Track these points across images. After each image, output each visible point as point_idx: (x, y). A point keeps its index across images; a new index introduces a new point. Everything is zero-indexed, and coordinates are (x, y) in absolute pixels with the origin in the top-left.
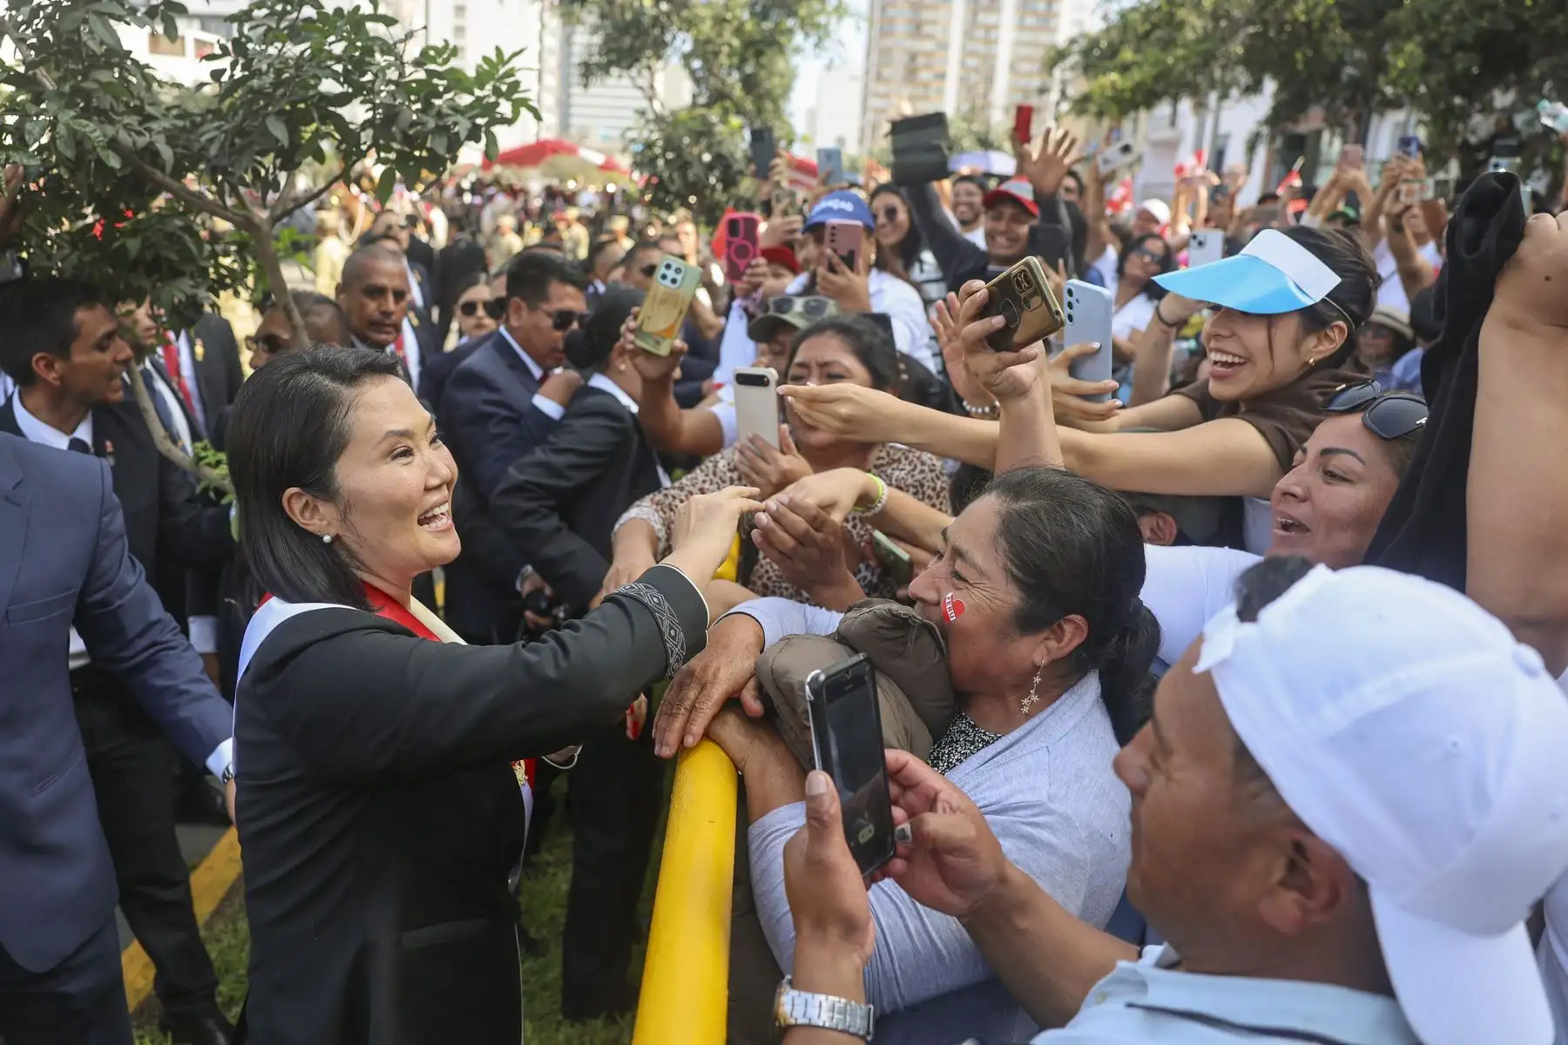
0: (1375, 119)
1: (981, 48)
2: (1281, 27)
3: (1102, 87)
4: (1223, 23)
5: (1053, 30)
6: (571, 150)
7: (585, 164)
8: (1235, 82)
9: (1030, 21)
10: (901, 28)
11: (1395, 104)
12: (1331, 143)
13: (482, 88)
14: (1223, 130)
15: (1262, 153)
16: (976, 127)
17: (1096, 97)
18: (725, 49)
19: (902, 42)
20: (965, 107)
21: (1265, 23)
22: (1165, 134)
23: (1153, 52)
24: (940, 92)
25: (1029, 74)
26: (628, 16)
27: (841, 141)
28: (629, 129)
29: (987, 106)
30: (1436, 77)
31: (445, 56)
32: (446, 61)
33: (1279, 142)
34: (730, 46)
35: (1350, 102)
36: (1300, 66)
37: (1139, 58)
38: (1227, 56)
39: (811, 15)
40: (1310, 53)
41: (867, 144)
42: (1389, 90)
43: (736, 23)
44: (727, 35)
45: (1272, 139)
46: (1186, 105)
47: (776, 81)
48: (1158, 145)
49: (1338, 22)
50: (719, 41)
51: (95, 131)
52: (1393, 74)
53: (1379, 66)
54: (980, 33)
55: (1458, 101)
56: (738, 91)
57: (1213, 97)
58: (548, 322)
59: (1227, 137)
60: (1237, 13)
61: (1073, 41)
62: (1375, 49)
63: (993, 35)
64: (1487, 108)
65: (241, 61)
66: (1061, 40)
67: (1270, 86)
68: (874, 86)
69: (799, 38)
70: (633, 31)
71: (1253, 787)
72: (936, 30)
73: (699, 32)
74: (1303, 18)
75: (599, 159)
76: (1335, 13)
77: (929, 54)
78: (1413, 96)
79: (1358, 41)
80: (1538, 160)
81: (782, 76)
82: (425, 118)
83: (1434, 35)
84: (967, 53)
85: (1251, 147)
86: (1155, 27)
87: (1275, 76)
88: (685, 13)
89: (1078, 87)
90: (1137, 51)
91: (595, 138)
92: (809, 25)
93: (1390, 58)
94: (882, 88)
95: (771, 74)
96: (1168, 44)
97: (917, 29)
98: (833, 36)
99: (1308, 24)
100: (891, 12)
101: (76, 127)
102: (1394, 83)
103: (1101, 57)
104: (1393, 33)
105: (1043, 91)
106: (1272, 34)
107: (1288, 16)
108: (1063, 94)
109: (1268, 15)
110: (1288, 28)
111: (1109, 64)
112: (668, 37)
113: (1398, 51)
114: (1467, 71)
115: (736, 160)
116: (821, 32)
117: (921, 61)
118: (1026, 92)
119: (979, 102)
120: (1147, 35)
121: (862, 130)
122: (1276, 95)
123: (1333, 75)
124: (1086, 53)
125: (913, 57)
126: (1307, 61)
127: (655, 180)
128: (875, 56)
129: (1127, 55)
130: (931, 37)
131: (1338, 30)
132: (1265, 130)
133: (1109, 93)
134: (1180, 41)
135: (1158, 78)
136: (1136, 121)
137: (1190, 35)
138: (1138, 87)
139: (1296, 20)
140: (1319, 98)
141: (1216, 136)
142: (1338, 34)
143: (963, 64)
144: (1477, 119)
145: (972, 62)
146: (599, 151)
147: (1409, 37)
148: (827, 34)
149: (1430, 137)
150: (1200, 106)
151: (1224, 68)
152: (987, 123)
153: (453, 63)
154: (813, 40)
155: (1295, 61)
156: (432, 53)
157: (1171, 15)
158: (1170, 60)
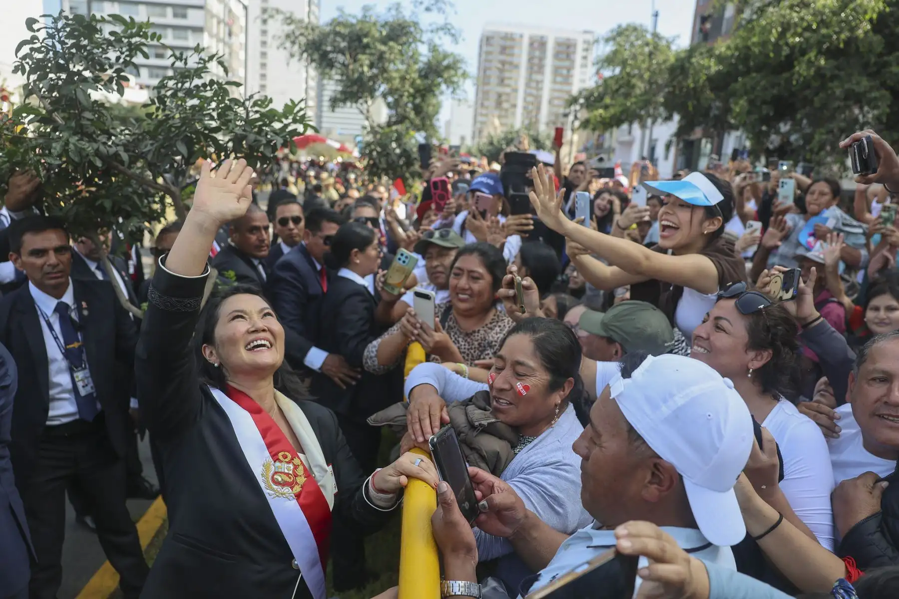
0: (726, 136)
1: (534, 92)
2: (681, 90)
3: (595, 116)
4: (654, 86)
5: (570, 84)
6: (323, 141)
7: (330, 148)
8: (660, 115)
9: (559, 79)
10: (494, 80)
11: (736, 128)
12: (706, 146)
13: (287, 118)
14: (654, 136)
15: (673, 150)
16: (532, 133)
17: (593, 121)
18: (406, 94)
19: (494, 88)
20: (527, 122)
21: (674, 87)
22: (626, 138)
23: (621, 100)
24: (514, 114)
25: (559, 106)
26: (356, 75)
27: (463, 139)
28: (358, 136)
29: (537, 121)
30: (754, 117)
31: (266, 103)
32: (267, 106)
33: (681, 145)
34: (408, 91)
35: (714, 126)
36: (691, 108)
37: (614, 102)
38: (656, 103)
39: (450, 77)
40: (695, 102)
41: (477, 140)
42: (732, 121)
43: (412, 80)
44: (407, 86)
45: (678, 144)
46: (636, 126)
47: (431, 109)
48: (622, 143)
49: (708, 88)
50: (403, 89)
51: (89, 147)
52: (734, 115)
53: (727, 110)
54: (534, 85)
55: (764, 128)
56: (412, 115)
57: (649, 121)
58: (321, 241)
59: (656, 140)
60: (660, 81)
61: (580, 93)
62: (726, 102)
63: (540, 85)
64: (778, 132)
65: (162, 107)
66: (575, 91)
67: (676, 117)
68: (479, 110)
69: (443, 87)
70: (359, 83)
71: (637, 444)
72: (512, 82)
73: (392, 84)
74: (692, 85)
75: (337, 145)
76: (707, 83)
77: (508, 94)
78: (744, 125)
79: (718, 97)
80: (801, 158)
81: (434, 106)
82: (259, 138)
83: (752, 97)
84: (527, 94)
85: (668, 147)
86: (621, 87)
87: (679, 113)
88: (385, 75)
89: (584, 114)
90: (612, 98)
91: (335, 133)
92: (449, 82)
93: (732, 106)
94: (484, 112)
95: (428, 105)
96: (627, 96)
97: (502, 81)
98: (462, 88)
99: (694, 89)
100: (488, 73)
101: (79, 146)
102: (735, 118)
103: (595, 101)
104: (734, 94)
105: (566, 115)
106: (677, 92)
107: (684, 84)
108: (576, 118)
109: (675, 83)
110: (685, 90)
111: (597, 104)
112: (377, 86)
113: (736, 104)
114: (768, 114)
115: (413, 152)
116: (455, 86)
117: (504, 98)
118: (557, 115)
119: (534, 120)
120: (617, 90)
121: (474, 133)
122: (680, 121)
123: (706, 114)
124: (587, 99)
125: (500, 95)
126: (694, 107)
127: (371, 162)
128: (480, 95)
129: (607, 100)
130: (508, 86)
131: (708, 92)
132: (674, 139)
133: (599, 119)
134: (633, 94)
135: (622, 112)
136: (611, 133)
137: (638, 91)
138: (612, 117)
139: (688, 87)
140: (699, 124)
141: (651, 140)
142: (709, 94)
143: (525, 100)
144: (773, 137)
145: (530, 99)
146: (336, 141)
147: (741, 97)
148: (458, 86)
149: (752, 145)
150: (643, 126)
151: (655, 108)
152: (538, 131)
153: (271, 106)
154: (451, 90)
155: (688, 106)
156: (259, 103)
157: (629, 82)
158: (628, 104)
